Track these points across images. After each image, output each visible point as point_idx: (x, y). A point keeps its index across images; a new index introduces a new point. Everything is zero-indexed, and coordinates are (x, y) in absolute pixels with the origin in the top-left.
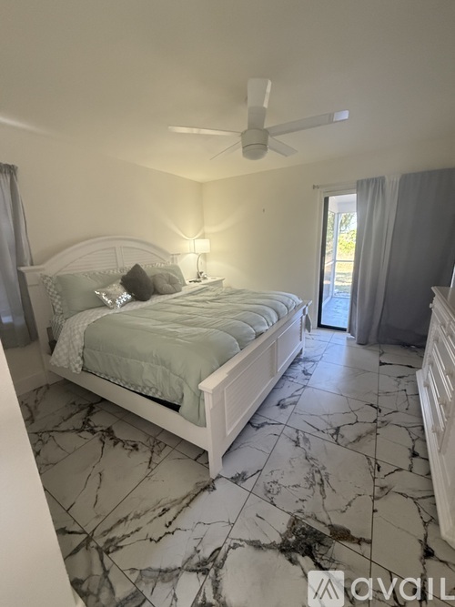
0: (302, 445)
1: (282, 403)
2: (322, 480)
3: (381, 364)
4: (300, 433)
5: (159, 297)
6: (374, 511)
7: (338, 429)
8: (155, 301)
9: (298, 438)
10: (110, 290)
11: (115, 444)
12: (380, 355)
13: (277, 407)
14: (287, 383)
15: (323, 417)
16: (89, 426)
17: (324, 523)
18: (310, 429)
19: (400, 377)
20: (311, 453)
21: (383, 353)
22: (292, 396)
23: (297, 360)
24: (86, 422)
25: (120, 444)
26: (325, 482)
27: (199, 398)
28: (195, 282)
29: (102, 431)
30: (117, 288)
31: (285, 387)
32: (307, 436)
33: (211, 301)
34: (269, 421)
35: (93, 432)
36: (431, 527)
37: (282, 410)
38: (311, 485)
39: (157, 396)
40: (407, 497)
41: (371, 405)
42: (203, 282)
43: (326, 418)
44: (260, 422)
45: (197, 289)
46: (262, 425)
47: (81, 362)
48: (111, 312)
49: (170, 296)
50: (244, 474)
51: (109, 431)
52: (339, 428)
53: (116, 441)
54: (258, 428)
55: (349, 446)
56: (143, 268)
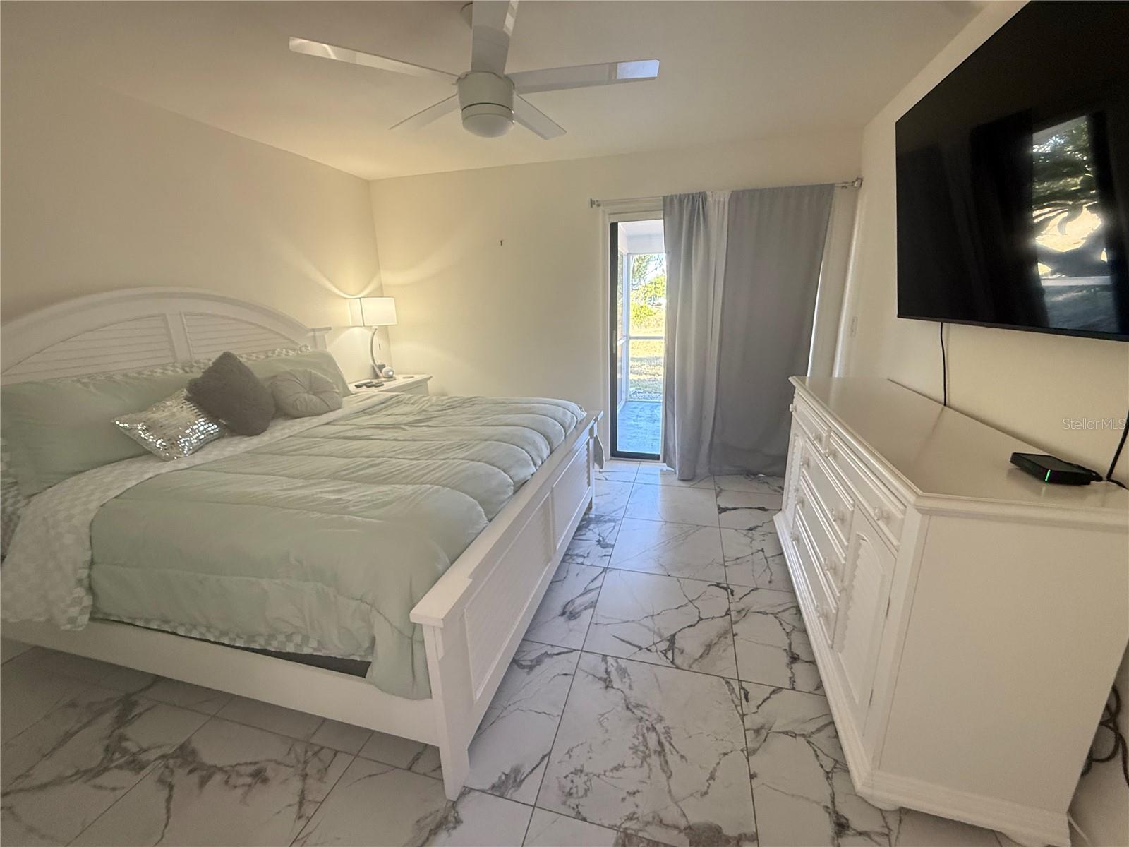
0: (617, 684)
1: (570, 608)
2: (660, 744)
3: (722, 510)
4: (610, 660)
5: (289, 423)
6: (752, 777)
7: (672, 639)
8: (281, 432)
9: (607, 672)
10: (157, 415)
11: (203, 782)
12: (717, 496)
13: (562, 619)
14: (574, 569)
15: (645, 622)
16: (125, 751)
17: (676, 827)
18: (626, 651)
19: (751, 529)
20: (635, 696)
21: (721, 491)
22: (586, 592)
23: (585, 523)
24: (114, 746)
25: (218, 778)
26: (667, 746)
27: (411, 639)
28: (369, 386)
29: (163, 757)
30: (178, 411)
31: (571, 577)
32: (623, 663)
33: (411, 424)
34: (550, 650)
35: (136, 765)
36: (838, 779)
37: (573, 623)
38: (644, 759)
39: (307, 651)
40: (795, 736)
41: (718, 585)
42: (387, 385)
43: (649, 622)
44: (534, 655)
45: (375, 400)
46: (538, 661)
47: (88, 601)
48: (166, 468)
49: (316, 421)
50: (516, 770)
51: (185, 755)
52: (673, 636)
53: (206, 774)
54: (531, 668)
55: (695, 668)
56: (243, 360)
